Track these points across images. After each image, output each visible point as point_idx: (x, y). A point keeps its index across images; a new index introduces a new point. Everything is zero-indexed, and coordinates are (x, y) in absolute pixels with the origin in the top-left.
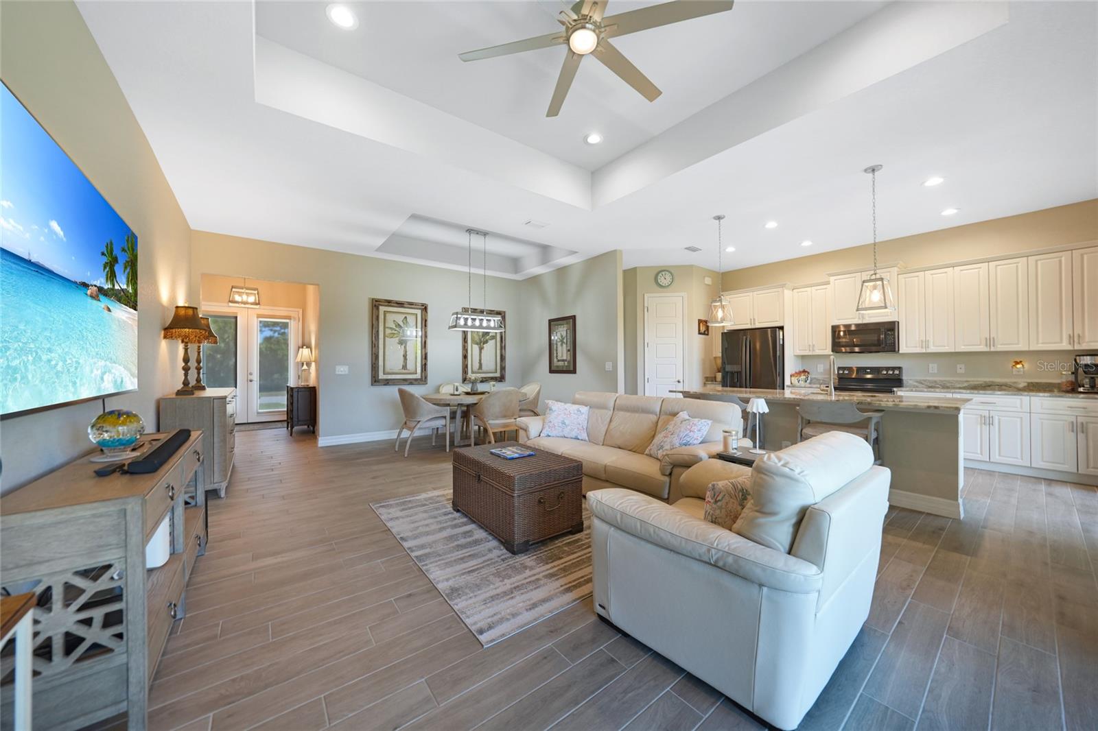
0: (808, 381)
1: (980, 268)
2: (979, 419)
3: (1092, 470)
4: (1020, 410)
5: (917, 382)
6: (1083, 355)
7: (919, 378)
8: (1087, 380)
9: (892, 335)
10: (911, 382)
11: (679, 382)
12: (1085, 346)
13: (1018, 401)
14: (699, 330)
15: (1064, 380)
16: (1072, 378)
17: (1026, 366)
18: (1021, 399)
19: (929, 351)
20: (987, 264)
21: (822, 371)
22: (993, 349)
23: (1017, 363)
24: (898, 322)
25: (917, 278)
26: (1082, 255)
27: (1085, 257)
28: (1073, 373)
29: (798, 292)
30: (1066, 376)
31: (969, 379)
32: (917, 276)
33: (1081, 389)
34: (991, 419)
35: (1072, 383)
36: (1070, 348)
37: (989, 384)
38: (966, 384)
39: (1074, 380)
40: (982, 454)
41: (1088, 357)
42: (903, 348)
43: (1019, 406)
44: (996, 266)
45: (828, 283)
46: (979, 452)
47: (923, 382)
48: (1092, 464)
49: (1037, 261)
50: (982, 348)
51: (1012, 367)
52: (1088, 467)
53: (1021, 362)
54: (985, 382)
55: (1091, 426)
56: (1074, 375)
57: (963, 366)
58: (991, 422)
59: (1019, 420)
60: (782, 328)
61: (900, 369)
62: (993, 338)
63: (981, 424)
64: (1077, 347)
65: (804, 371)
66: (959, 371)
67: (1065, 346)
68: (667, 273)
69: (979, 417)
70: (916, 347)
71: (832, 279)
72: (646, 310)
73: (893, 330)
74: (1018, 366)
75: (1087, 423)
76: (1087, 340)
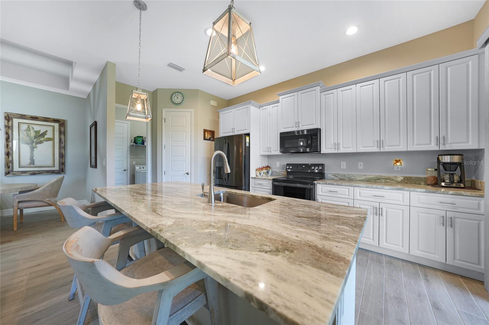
0: (270, 174)
1: (374, 84)
2: (372, 209)
3: (459, 262)
4: (402, 203)
5: (333, 175)
6: (445, 155)
7: (334, 172)
8: (448, 176)
9: (315, 139)
10: (329, 175)
11: (187, 174)
12: (448, 147)
13: (401, 195)
14: (204, 137)
15: (429, 175)
16: (435, 174)
17: (403, 163)
18: (403, 194)
19: (340, 152)
20: (378, 79)
21: (279, 166)
22: (382, 150)
23: (397, 161)
24: (320, 129)
25: (332, 94)
26: (446, 68)
27: (449, 69)
28: (436, 170)
29: (262, 110)
30: (431, 173)
31: (365, 174)
32: (333, 93)
33: (443, 184)
34: (381, 210)
35: (435, 178)
36: (436, 148)
37: (379, 177)
38: (363, 178)
39: (436, 176)
40: (373, 240)
41: (449, 157)
42: (324, 150)
43: (401, 199)
44: (385, 81)
45: (278, 102)
46: (371, 238)
47: (337, 176)
48: (458, 257)
49: (413, 75)
50: (375, 149)
51: (394, 165)
52: (454, 259)
53: (399, 160)
54: (376, 176)
55: (458, 220)
56: (436, 172)
57: (362, 164)
58: (381, 213)
59: (401, 212)
60: (248, 135)
61: (322, 165)
62: (382, 140)
63: (373, 214)
64: (442, 148)
65: (268, 167)
66: (360, 167)
67: (433, 147)
68: (179, 94)
69: (372, 207)
70: (332, 148)
71: (281, 97)
72: (163, 120)
73: (316, 135)
74: (398, 164)
75: (454, 217)
76: (449, 142)
